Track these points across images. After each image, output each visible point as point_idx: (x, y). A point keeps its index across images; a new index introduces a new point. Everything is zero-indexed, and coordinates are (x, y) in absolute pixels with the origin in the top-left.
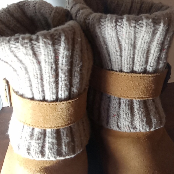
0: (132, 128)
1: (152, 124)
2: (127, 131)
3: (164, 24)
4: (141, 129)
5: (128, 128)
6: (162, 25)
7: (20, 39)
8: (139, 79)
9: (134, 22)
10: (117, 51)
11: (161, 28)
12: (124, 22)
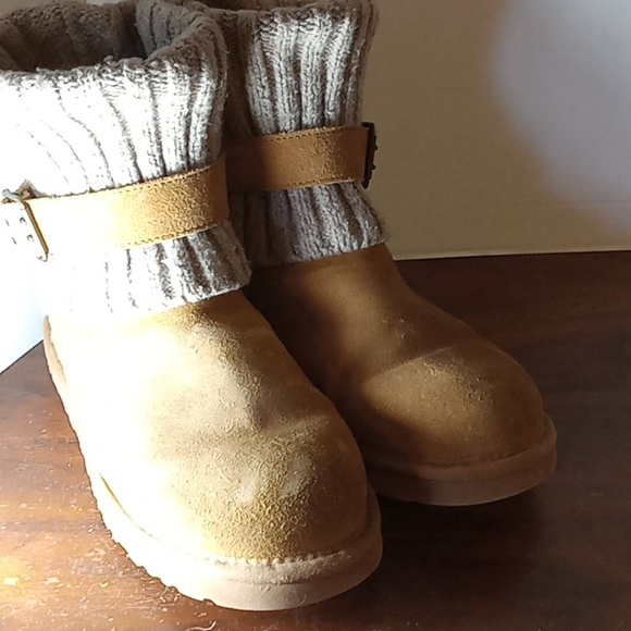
0: (323, 247)
1: (362, 233)
2: (314, 257)
3: (350, 20)
4: (342, 245)
5: (316, 249)
6: (347, 21)
7: (125, 67)
8: (315, 139)
9: (296, 22)
10: (263, 87)
11: (346, 26)
12: (277, 24)
